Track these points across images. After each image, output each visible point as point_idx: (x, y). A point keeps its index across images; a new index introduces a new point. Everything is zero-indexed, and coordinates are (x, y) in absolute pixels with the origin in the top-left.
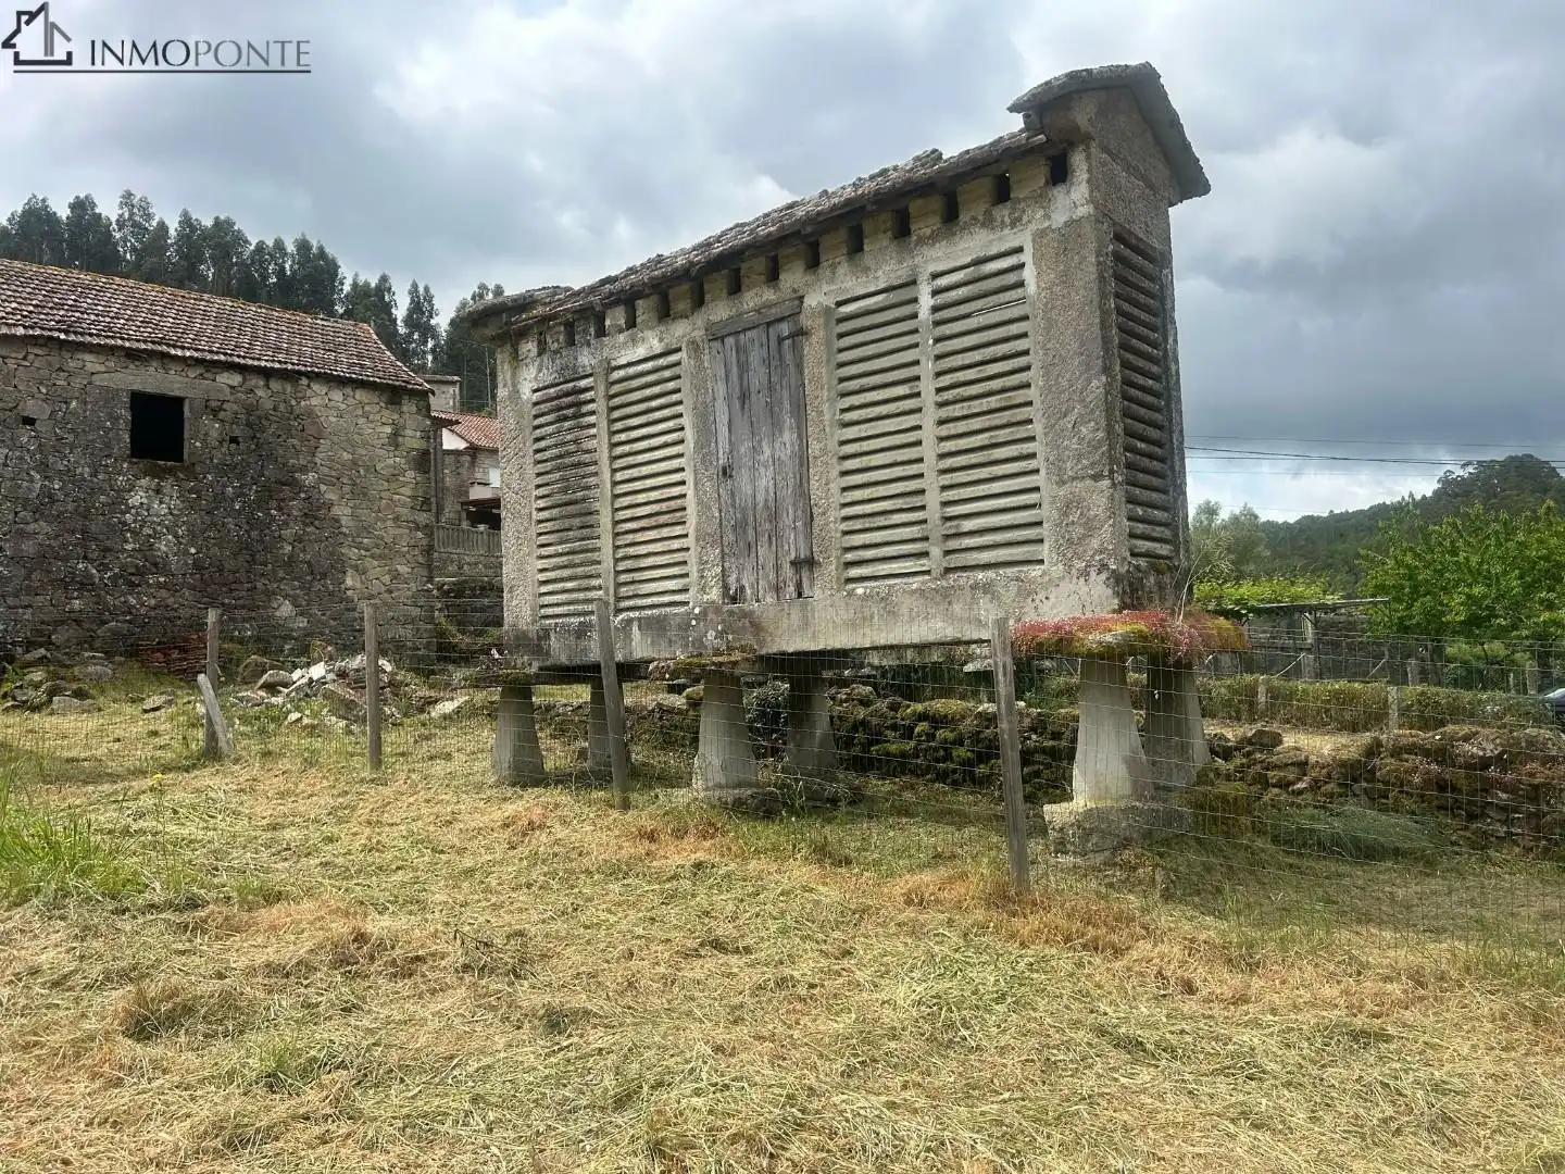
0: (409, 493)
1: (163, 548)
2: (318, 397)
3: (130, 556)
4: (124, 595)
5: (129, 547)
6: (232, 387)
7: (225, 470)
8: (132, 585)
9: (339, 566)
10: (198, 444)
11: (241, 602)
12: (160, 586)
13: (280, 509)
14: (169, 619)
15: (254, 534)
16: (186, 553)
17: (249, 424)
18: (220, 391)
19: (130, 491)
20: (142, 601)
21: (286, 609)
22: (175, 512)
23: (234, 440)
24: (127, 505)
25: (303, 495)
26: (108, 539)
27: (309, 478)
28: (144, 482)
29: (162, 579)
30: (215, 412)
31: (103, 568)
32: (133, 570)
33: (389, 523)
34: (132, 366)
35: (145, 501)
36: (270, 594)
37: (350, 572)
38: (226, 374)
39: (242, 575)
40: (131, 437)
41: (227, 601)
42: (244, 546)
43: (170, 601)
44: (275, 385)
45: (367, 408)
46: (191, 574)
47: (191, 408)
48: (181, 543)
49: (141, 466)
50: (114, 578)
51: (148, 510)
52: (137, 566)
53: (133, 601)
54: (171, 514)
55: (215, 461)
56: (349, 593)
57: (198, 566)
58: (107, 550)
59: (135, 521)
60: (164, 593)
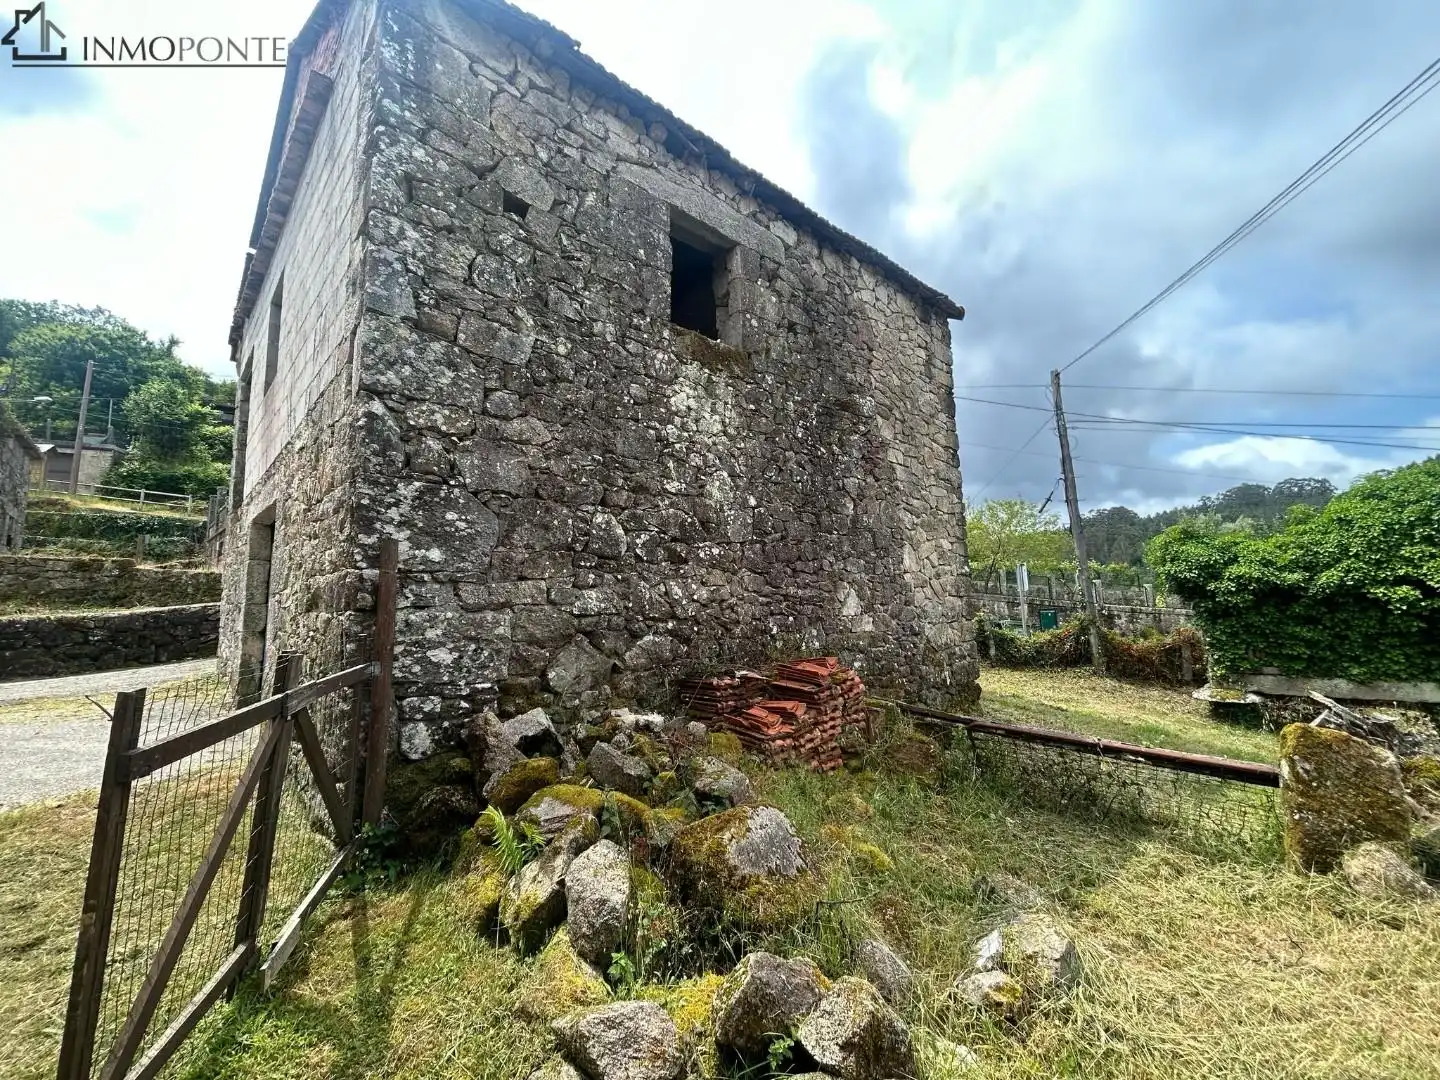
0: (943, 442)
1: (717, 494)
2: (869, 293)
3: (672, 505)
4: (665, 579)
5: (672, 486)
6: (787, 247)
7: (785, 371)
8: (677, 560)
9: (898, 538)
10: (754, 323)
11: (808, 592)
12: (714, 564)
13: (841, 445)
14: (723, 625)
15: (818, 479)
16: (744, 505)
17: (807, 311)
18: (774, 247)
19: (671, 383)
20: (689, 592)
21: (852, 606)
22: (731, 431)
23: (791, 327)
24: (667, 406)
25: (862, 428)
26: (642, 468)
27: (867, 404)
28: (692, 369)
29: (716, 551)
30: (772, 277)
31: (635, 525)
32: (674, 531)
33: (932, 481)
34: (672, 165)
35: (692, 403)
36: (837, 579)
37: (907, 548)
38: (780, 224)
39: (806, 546)
40: (673, 285)
41: (792, 590)
42: (807, 500)
43: (725, 591)
44: (830, 260)
45: (907, 321)
46: (752, 542)
47: (745, 261)
48: (738, 487)
49: (687, 339)
50: (652, 546)
51: (697, 421)
52: (682, 526)
53: (677, 591)
54: (725, 433)
55: (774, 355)
56: (907, 577)
57: (758, 527)
58: (639, 489)
59: (680, 439)
60: (717, 577)
